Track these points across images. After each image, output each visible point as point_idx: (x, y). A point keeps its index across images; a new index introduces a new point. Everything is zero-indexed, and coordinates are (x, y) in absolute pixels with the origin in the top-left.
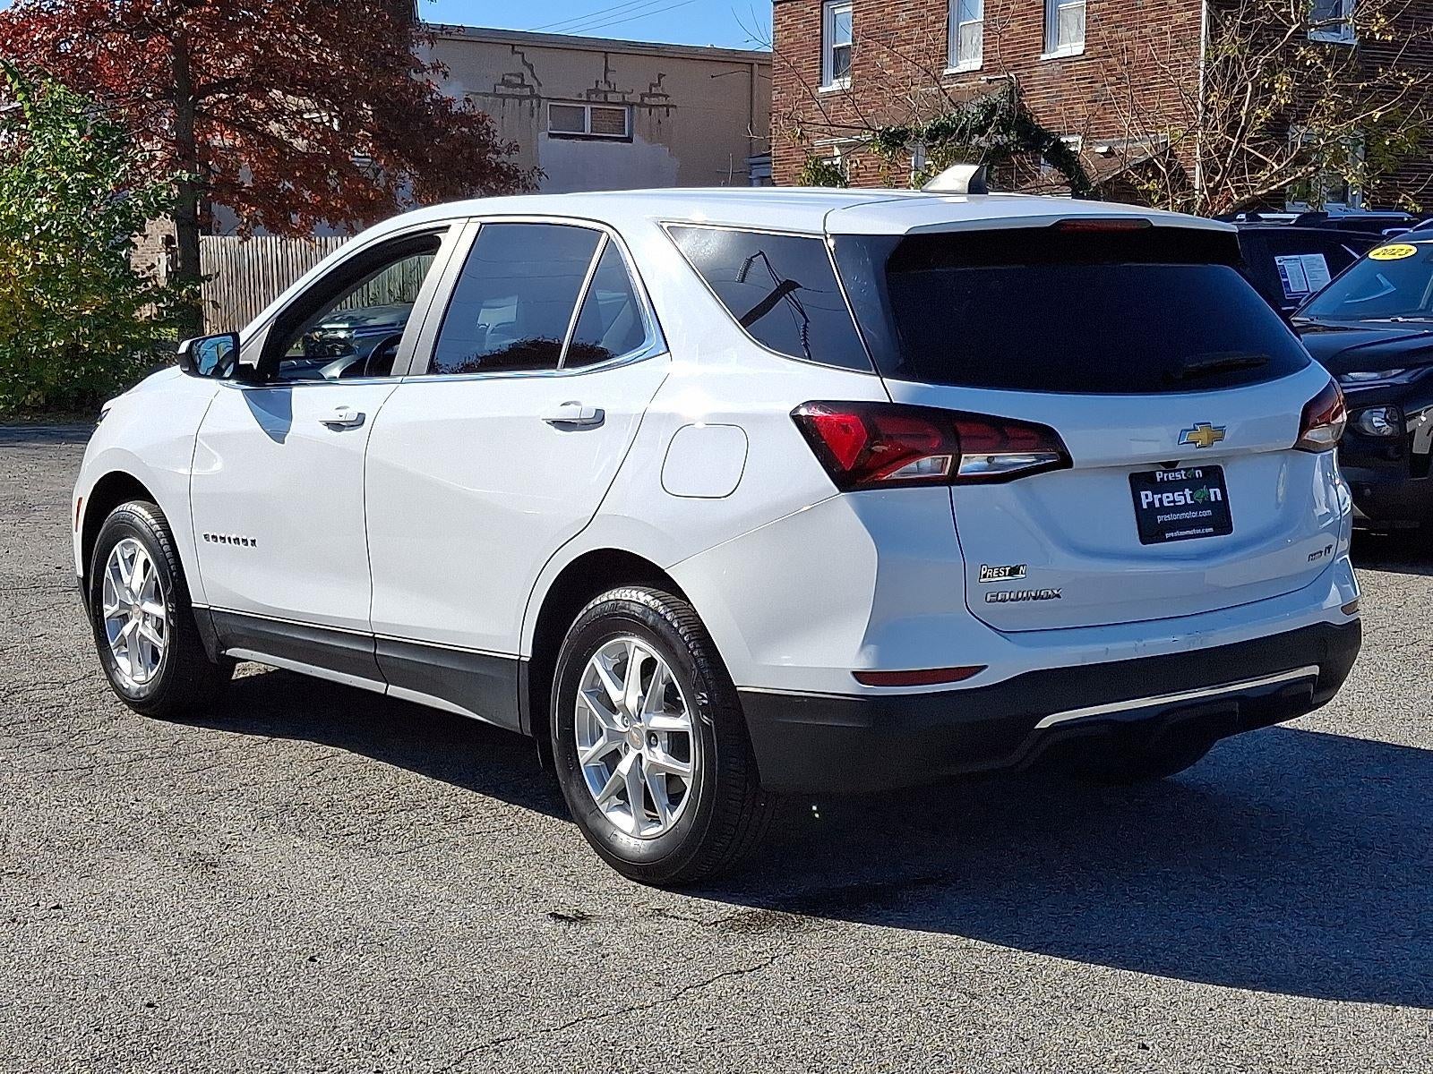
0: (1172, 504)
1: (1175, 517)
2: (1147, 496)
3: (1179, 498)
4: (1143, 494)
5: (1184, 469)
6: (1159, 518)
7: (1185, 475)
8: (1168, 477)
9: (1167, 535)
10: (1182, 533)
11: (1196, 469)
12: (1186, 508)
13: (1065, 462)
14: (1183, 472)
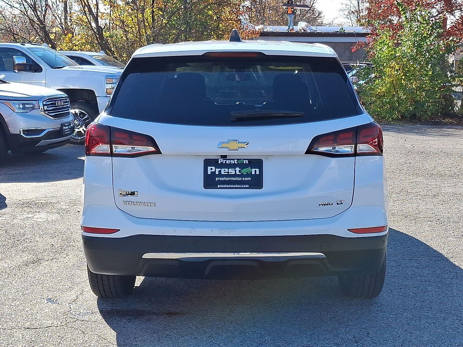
0: (227, 173)
1: (227, 179)
2: (211, 169)
3: (232, 171)
4: (209, 168)
5: (237, 159)
6: (217, 179)
7: (237, 162)
8: (226, 162)
9: (219, 186)
10: (228, 186)
11: (244, 159)
12: (235, 175)
13: (158, 151)
14: (236, 160)
